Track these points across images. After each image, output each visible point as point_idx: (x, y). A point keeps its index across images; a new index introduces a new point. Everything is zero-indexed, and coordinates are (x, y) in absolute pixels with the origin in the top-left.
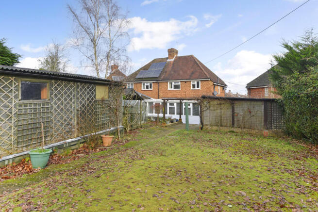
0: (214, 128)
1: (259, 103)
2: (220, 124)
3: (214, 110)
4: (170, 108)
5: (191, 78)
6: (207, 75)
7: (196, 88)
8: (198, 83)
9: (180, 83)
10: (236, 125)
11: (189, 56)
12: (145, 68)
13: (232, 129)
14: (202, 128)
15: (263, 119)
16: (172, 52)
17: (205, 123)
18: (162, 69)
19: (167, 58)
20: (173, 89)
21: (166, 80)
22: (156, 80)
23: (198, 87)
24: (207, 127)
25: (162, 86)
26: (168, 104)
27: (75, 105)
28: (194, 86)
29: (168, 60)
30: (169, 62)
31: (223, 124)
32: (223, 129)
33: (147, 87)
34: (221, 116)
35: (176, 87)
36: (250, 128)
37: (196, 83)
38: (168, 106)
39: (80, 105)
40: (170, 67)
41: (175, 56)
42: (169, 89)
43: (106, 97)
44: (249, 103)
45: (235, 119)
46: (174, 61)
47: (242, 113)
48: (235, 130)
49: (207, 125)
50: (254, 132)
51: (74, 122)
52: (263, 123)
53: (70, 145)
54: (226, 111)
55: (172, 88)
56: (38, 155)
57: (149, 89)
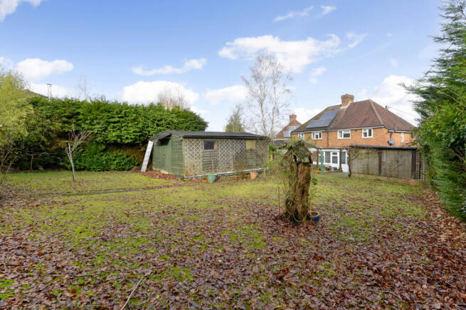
0: (362, 176)
1: (406, 152)
2: (367, 172)
3: (362, 159)
4: (333, 157)
5: (363, 125)
6: (381, 122)
7: (368, 137)
8: (370, 131)
9: (350, 132)
10: (383, 173)
11: (365, 101)
12: (317, 118)
13: (379, 178)
14: (349, 176)
15: (410, 169)
16: (346, 98)
17: (353, 170)
18: (333, 117)
19: (341, 105)
20: (343, 138)
21: (336, 129)
22: (326, 129)
23: (370, 135)
24: (355, 175)
25: (332, 135)
26: (331, 153)
27: (232, 153)
28: (365, 134)
29: (342, 108)
31: (371, 172)
32: (370, 177)
33: (317, 137)
34: (368, 165)
35: (346, 135)
36: (397, 177)
37: (367, 131)
38: (332, 155)
39: (235, 153)
40: (342, 115)
41: (350, 102)
42: (339, 137)
43: (254, 148)
44: (396, 152)
45: (382, 168)
46: (349, 107)
47: (389, 162)
48: (382, 178)
49: (355, 173)
50: (400, 181)
51: (232, 162)
52: (410, 173)
53: (229, 175)
54: (374, 161)
56: (211, 176)
57: (319, 139)
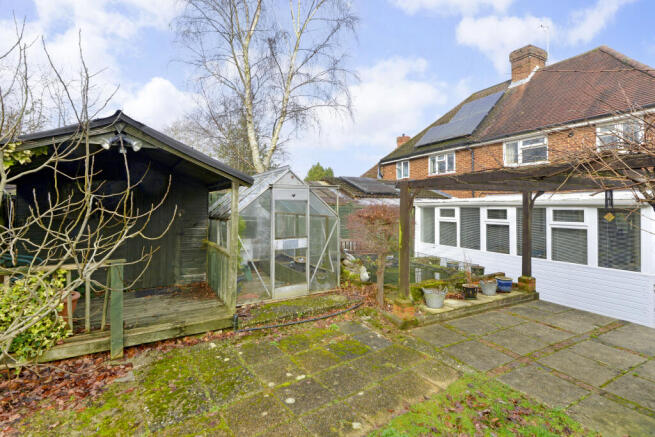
4: (489, 226)
9: (547, 141)
12: (443, 120)
16: (523, 57)
18: (487, 110)
19: (509, 82)
21: (498, 136)
22: (467, 142)
25: (484, 158)
26: (484, 213)
29: (512, 86)
30: (512, 90)
33: (442, 167)
38: (484, 219)
40: (515, 102)
41: (537, 67)
42: (506, 164)
46: (530, 83)
55: (516, 161)
57: (447, 171)
